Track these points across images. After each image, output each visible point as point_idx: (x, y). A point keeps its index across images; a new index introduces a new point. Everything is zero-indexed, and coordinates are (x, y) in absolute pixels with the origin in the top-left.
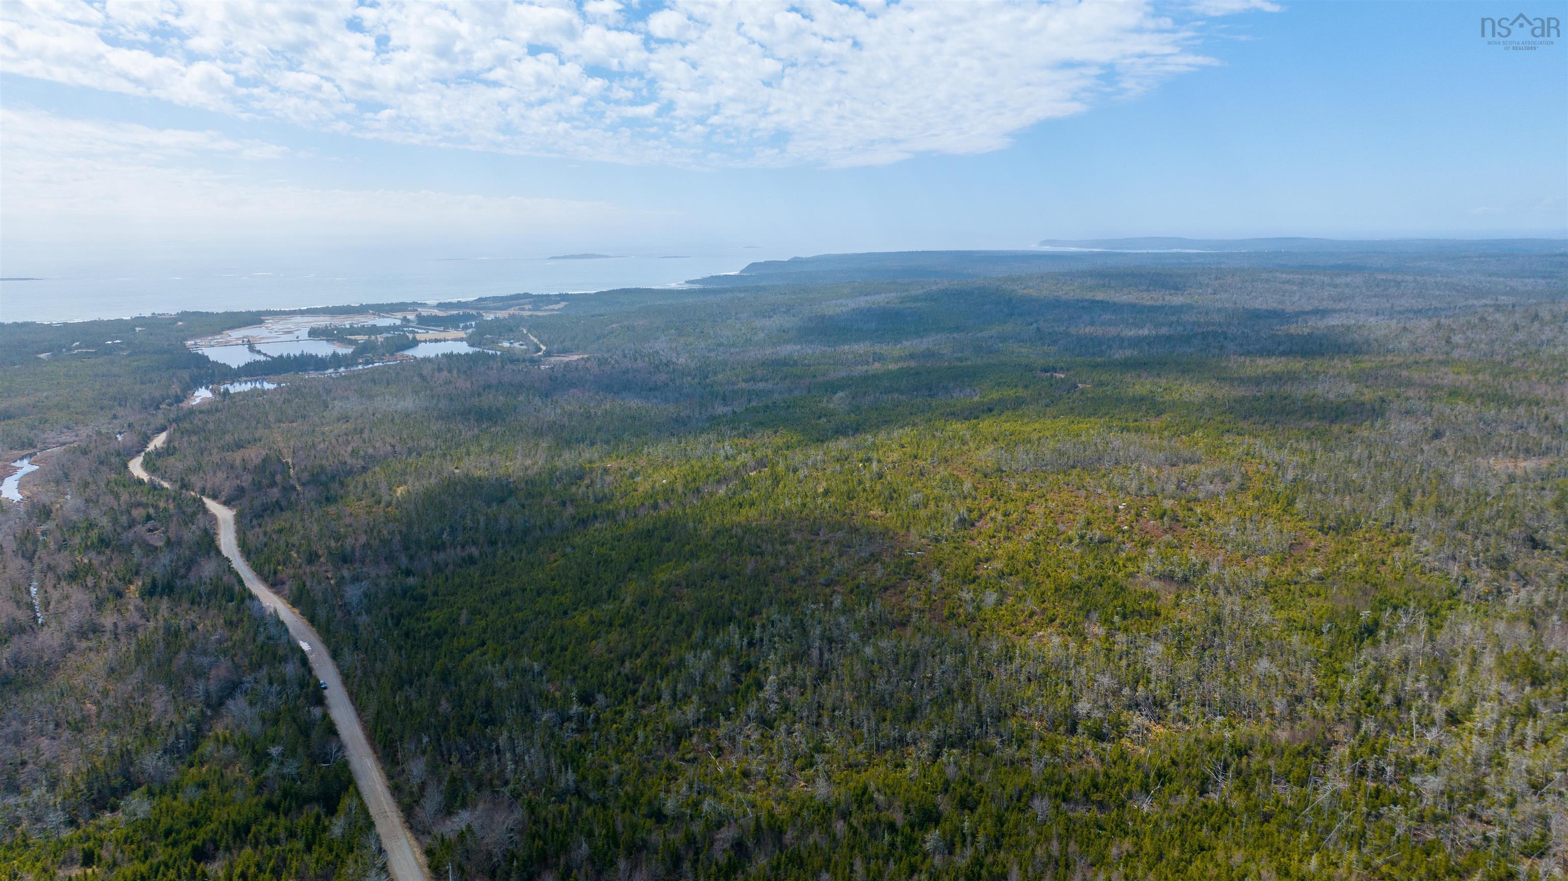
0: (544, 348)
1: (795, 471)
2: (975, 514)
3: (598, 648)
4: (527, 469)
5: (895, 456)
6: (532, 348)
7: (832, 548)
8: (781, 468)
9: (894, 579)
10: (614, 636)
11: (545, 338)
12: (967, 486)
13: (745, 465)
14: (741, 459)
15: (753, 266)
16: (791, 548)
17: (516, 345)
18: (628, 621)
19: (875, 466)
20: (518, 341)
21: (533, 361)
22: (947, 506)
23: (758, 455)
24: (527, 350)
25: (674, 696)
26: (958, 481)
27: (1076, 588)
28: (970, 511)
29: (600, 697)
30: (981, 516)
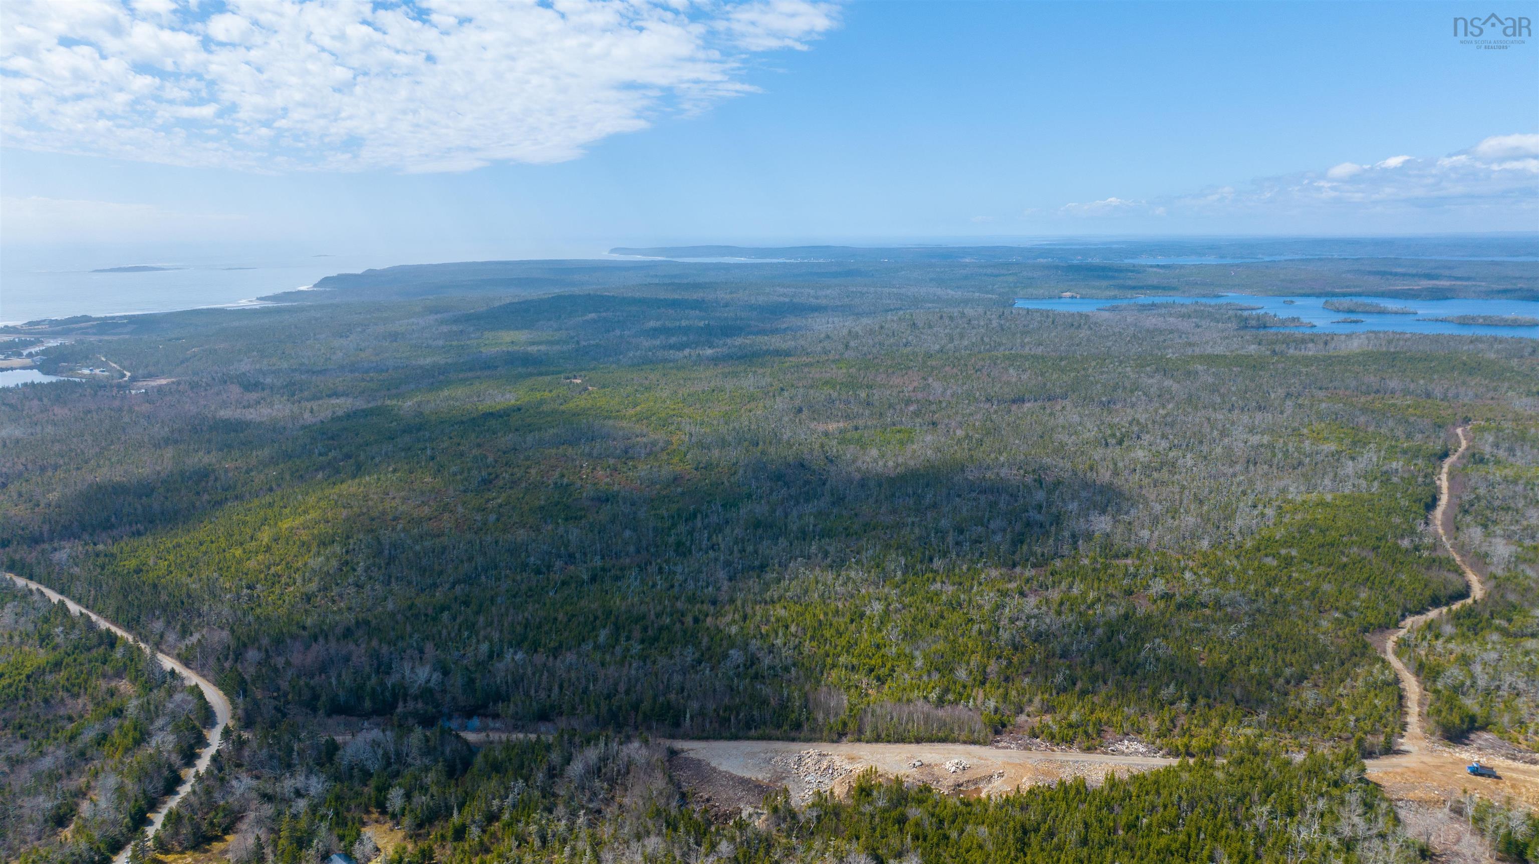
0: (128, 374)
1: (373, 458)
2: (493, 476)
3: (252, 564)
4: (159, 473)
5: (446, 445)
6: (116, 375)
7: (397, 501)
8: (362, 457)
9: (436, 513)
10: (260, 557)
11: (126, 363)
12: (490, 460)
13: (335, 458)
14: (332, 454)
15: (326, 281)
16: (370, 503)
17: (97, 371)
18: (268, 549)
19: (429, 452)
20: (98, 367)
21: (120, 387)
22: (475, 472)
23: (345, 450)
24: (112, 377)
25: (304, 580)
26: (486, 457)
27: (542, 508)
28: (490, 474)
29: (258, 586)
30: (497, 476)
